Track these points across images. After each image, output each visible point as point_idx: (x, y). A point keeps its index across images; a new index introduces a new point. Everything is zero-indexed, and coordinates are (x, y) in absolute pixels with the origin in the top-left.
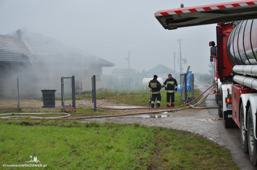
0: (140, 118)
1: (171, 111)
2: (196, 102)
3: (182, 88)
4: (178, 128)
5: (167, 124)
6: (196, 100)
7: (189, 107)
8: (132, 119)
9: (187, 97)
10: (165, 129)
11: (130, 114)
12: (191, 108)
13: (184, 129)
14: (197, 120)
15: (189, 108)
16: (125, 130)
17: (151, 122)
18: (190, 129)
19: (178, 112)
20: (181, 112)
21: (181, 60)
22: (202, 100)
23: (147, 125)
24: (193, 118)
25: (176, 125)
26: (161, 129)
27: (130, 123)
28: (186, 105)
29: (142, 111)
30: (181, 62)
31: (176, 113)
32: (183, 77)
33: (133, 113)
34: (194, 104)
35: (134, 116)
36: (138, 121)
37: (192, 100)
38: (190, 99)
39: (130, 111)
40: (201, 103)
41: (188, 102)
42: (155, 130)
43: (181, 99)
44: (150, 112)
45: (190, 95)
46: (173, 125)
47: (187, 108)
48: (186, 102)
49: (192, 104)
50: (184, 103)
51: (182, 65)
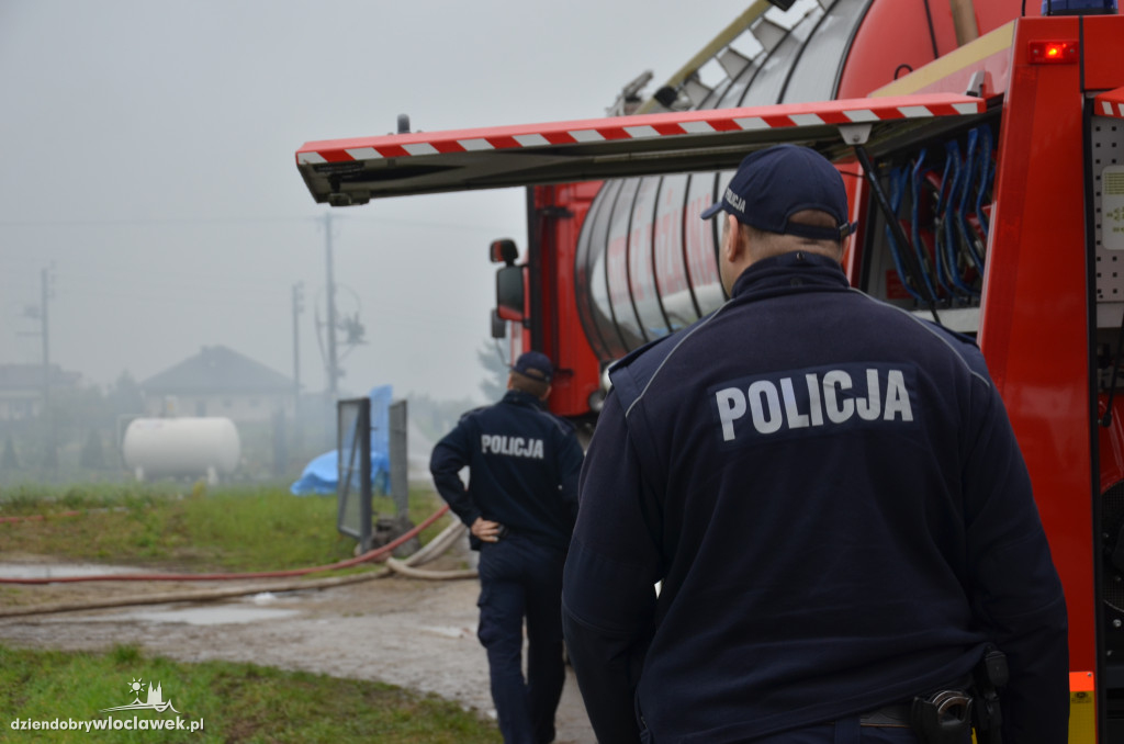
0: (133, 623)
1: (291, 591)
2: (419, 547)
3: (345, 473)
4: (336, 668)
5: (276, 652)
6: (416, 536)
7: (383, 570)
8: (90, 631)
9: (375, 519)
10: (272, 673)
11: (77, 604)
12: (392, 573)
13: (367, 673)
14: (429, 634)
15: (383, 577)
16: (68, 676)
17: (196, 643)
18: (396, 674)
19: (329, 595)
20: (343, 595)
21: (332, 325)
22: (448, 536)
23: (175, 655)
24: (409, 622)
25: (323, 656)
26: (252, 673)
27: (86, 646)
28: (367, 561)
29: (136, 592)
30: (332, 337)
31: (317, 599)
32: (352, 415)
33: (92, 599)
34: (409, 555)
35: (100, 614)
36: (126, 637)
37: (396, 535)
38: (388, 529)
39: (73, 592)
40: (446, 552)
41: (376, 544)
42: (222, 675)
43: (342, 533)
44: (184, 593)
45: (386, 511)
46: (306, 654)
47: (372, 573)
48: (368, 544)
49: (397, 556)
50: (358, 550)
51: (341, 350)
